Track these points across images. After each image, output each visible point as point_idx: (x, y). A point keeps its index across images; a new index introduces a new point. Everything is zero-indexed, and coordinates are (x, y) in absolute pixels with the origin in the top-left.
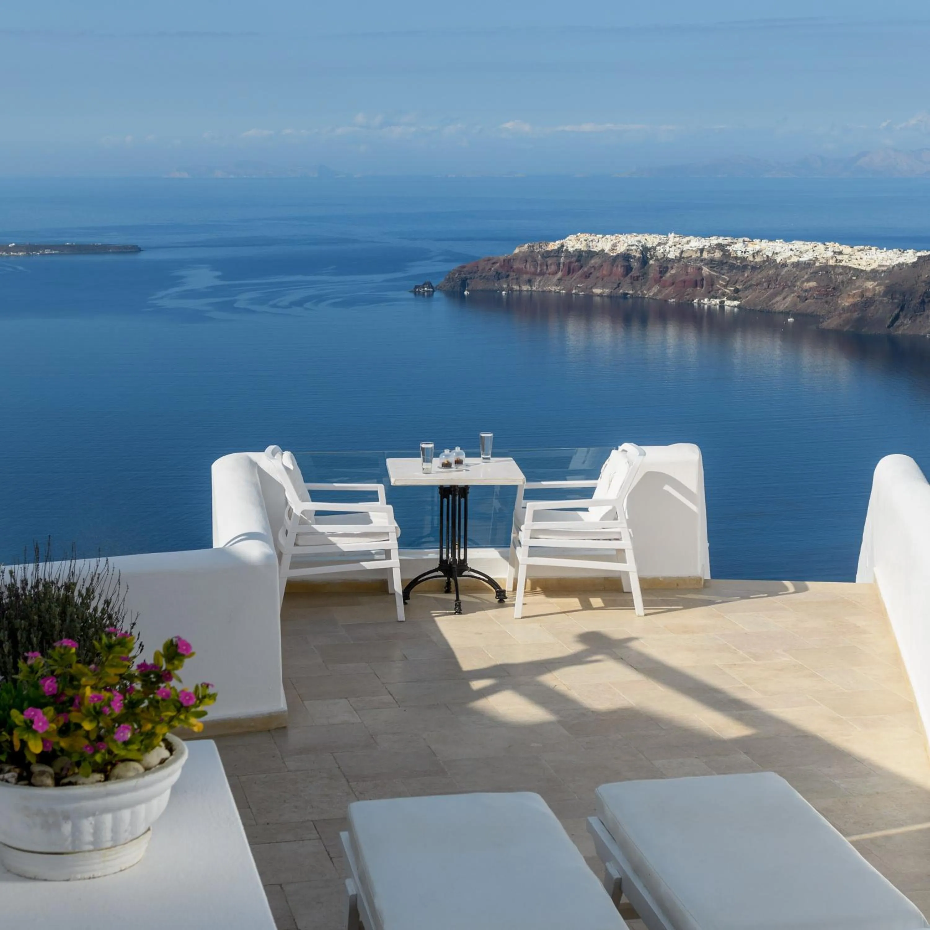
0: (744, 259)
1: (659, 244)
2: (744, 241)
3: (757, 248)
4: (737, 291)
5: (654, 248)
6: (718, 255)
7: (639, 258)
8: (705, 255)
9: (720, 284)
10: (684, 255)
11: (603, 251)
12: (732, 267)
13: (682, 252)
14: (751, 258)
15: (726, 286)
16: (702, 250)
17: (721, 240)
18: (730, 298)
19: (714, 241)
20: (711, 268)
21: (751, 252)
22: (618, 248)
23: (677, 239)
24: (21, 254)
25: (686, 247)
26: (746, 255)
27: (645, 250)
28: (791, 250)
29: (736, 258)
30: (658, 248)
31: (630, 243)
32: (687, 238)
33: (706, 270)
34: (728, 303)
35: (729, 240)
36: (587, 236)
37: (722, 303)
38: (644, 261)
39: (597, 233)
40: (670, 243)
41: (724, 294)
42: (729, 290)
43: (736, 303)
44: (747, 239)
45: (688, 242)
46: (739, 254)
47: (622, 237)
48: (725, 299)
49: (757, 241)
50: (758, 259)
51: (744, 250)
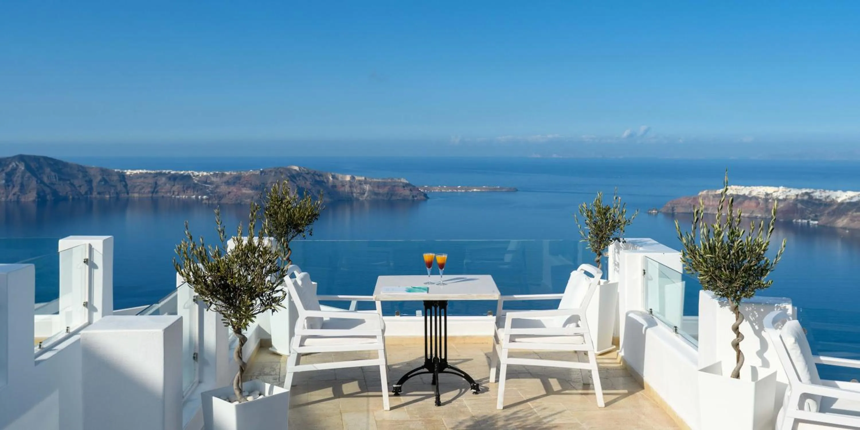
0: (820, 200)
1: (774, 192)
2: (820, 191)
3: (827, 194)
4: (816, 216)
5: (772, 194)
6: (806, 197)
7: (764, 199)
8: (799, 198)
9: (807, 213)
10: (788, 197)
11: (744, 195)
12: (814, 204)
13: (787, 196)
14: (824, 200)
15: (810, 214)
16: (797, 195)
17: (808, 190)
18: (813, 220)
19: (804, 191)
20: (802, 204)
21: (824, 197)
22: (752, 193)
23: (784, 190)
25: (788, 194)
26: (821, 198)
27: (767, 194)
28: (846, 196)
29: (816, 199)
30: (773, 194)
31: (759, 191)
32: (789, 189)
33: (799, 206)
34: (811, 222)
35: (812, 190)
36: (736, 187)
37: (808, 222)
38: (766, 200)
39: (741, 186)
40: (780, 191)
41: (809, 218)
42: (812, 216)
43: (816, 222)
44: (822, 190)
45: (790, 191)
46: (818, 197)
47: (754, 188)
48: (810, 220)
49: (827, 191)
50: (828, 200)
51: (820, 195)
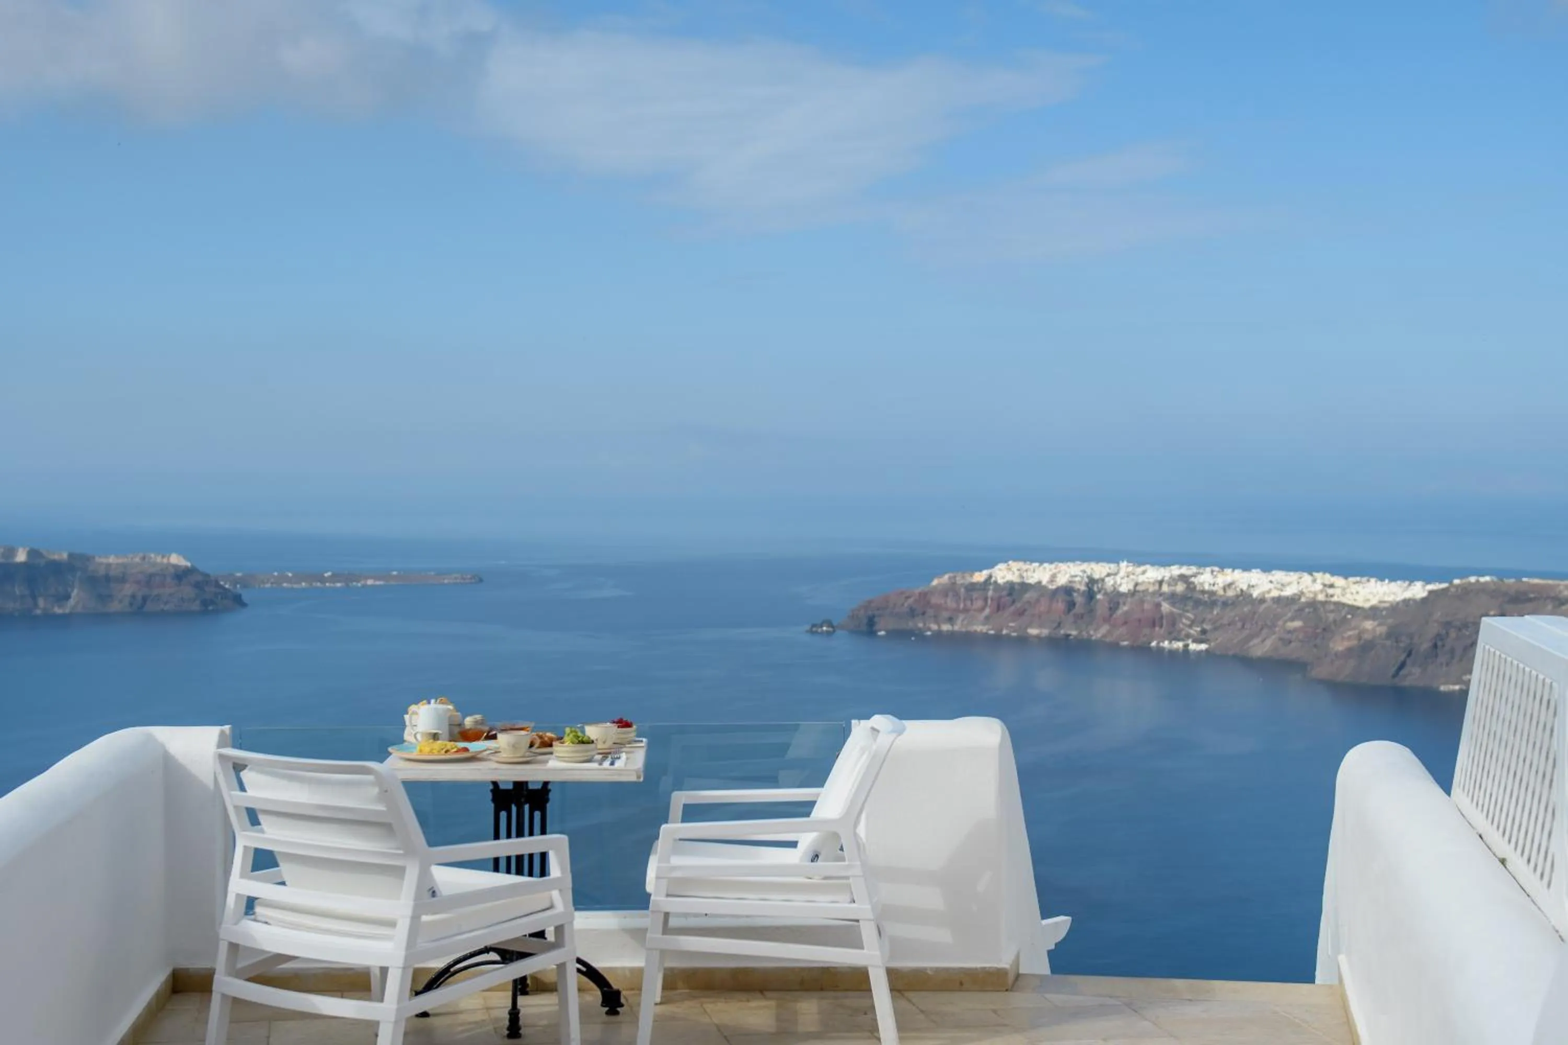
0: (1212, 593)
1: (1109, 575)
2: (1212, 572)
3: (1229, 579)
4: (1204, 632)
5: (1103, 580)
6: (1180, 588)
7: (1084, 591)
8: (1165, 588)
9: (1184, 624)
10: (1139, 588)
11: (1040, 583)
12: (1198, 603)
13: (1136, 585)
14: (1221, 592)
15: (1190, 626)
16: (1161, 583)
17: (1185, 570)
18: (1196, 641)
19: (1176, 571)
20: (1173, 604)
21: (1221, 585)
22: (1058, 579)
23: (1130, 569)
24: (339, 585)
25: (1141, 579)
26: (1215, 588)
27: (1092, 581)
28: (1271, 582)
29: (1203, 592)
30: (1107, 579)
31: (1073, 573)
32: (1142, 568)
33: (1166, 607)
34: (1193, 647)
35: (1194, 569)
36: (1020, 565)
37: (1186, 646)
38: (1090, 595)
39: (1032, 561)
40: (1122, 573)
41: (1188, 636)
42: (1195, 631)
43: (1203, 647)
44: (1216, 569)
45: (1144, 572)
46: (1207, 587)
47: (1063, 566)
48: (1190, 641)
49: (1228, 571)
50: (1231, 593)
51: (1212, 582)
